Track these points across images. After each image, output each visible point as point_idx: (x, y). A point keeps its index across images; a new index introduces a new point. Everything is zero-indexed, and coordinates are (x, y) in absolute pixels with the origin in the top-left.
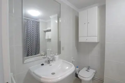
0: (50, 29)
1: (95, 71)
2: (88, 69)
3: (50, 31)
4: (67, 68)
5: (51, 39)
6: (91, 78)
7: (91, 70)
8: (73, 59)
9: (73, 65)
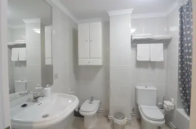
0: (23, 43)
1: (99, 101)
2: (92, 100)
3: (24, 46)
4: (70, 101)
5: (25, 61)
6: (96, 111)
7: (94, 101)
8: (70, 91)
9: (77, 98)
